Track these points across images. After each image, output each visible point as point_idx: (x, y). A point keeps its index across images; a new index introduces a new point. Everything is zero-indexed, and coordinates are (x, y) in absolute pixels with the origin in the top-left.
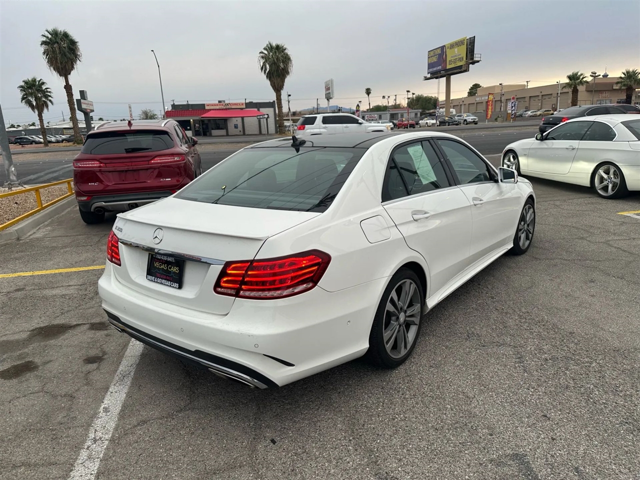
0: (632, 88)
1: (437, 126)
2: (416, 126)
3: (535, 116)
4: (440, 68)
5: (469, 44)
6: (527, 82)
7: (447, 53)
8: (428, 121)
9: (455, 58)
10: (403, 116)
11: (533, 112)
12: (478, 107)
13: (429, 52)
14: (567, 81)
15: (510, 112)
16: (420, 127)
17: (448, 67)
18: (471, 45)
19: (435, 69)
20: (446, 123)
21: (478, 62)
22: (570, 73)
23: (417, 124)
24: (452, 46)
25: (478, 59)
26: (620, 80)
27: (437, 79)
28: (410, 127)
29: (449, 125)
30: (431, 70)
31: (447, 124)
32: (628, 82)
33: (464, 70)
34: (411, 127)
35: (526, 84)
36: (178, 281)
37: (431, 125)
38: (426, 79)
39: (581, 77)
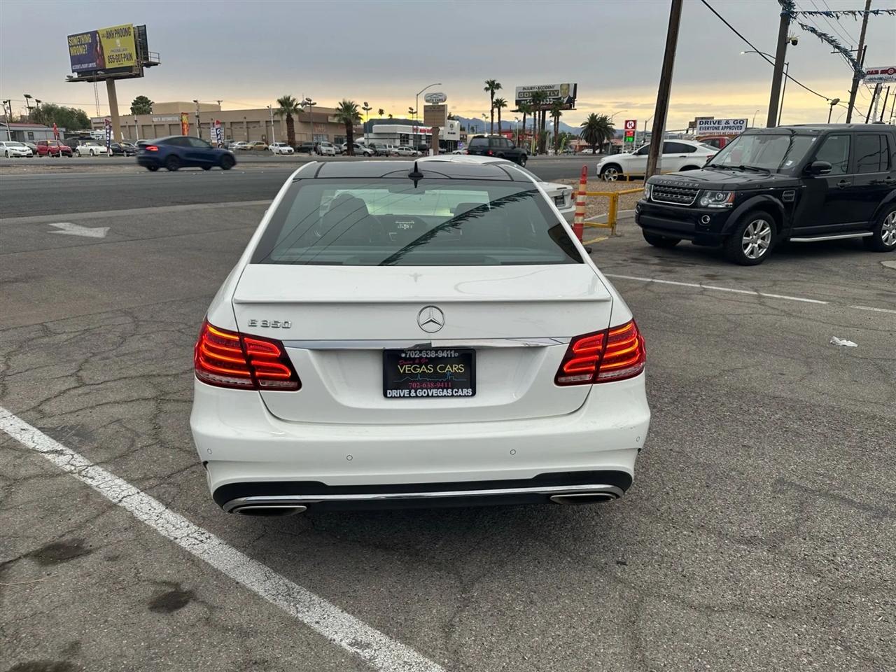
0: (351, 122)
1: (110, 155)
2: (74, 154)
3: (244, 149)
4: (93, 65)
5: (137, 35)
6: (219, 102)
7: (102, 44)
8: (93, 148)
9: (118, 53)
10: (33, 135)
11: (242, 144)
12: (157, 131)
13: (69, 37)
14: (279, 106)
15: (216, 142)
16: (80, 156)
17: (108, 66)
18: (141, 37)
19: (85, 66)
20: (123, 152)
21: (156, 64)
22: (281, 97)
23: (74, 150)
24: (110, 34)
25: (157, 61)
26: (338, 112)
27: (93, 83)
28: (63, 155)
29: (128, 156)
30: (78, 67)
31: (125, 153)
32: (345, 115)
33: (136, 74)
34: (66, 155)
35: (218, 103)
36: (468, 383)
37: (99, 153)
38: (72, 80)
39: (295, 103)
